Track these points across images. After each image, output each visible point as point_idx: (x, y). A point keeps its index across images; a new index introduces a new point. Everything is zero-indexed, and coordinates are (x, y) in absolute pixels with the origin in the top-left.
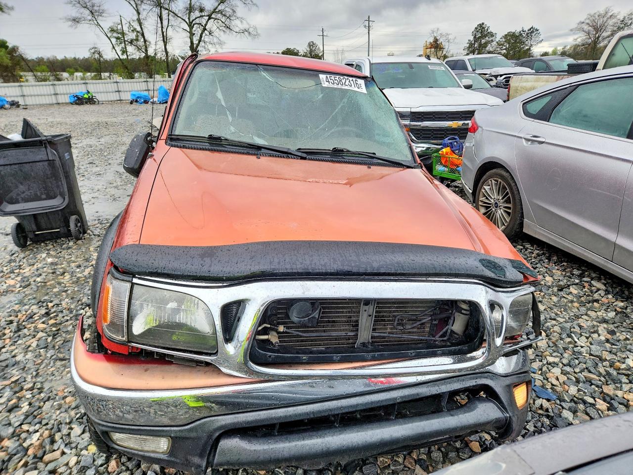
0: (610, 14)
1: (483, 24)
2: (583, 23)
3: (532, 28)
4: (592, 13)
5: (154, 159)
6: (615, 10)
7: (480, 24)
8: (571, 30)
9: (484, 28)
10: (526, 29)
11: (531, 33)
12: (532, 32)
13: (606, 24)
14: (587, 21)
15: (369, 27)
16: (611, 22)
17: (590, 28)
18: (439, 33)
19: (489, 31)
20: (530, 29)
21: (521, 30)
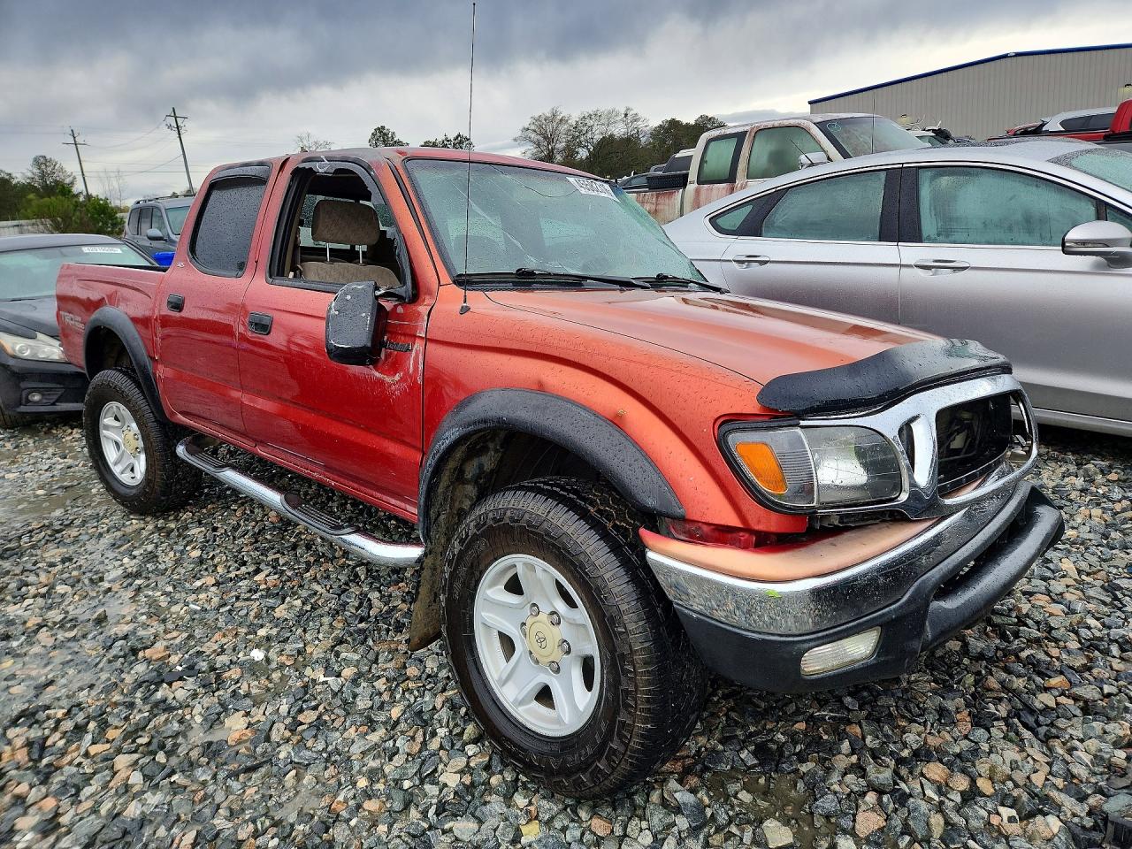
0: (559, 118)
1: (383, 127)
2: (528, 129)
3: (459, 135)
4: (537, 116)
5: (465, 302)
6: (564, 113)
7: (379, 129)
8: (515, 140)
9: (385, 134)
10: (451, 137)
11: (459, 143)
12: (461, 142)
13: (557, 132)
14: (533, 127)
15: (178, 127)
16: (564, 128)
17: (539, 137)
18: (312, 140)
19: (395, 139)
20: (457, 138)
21: (444, 138)
